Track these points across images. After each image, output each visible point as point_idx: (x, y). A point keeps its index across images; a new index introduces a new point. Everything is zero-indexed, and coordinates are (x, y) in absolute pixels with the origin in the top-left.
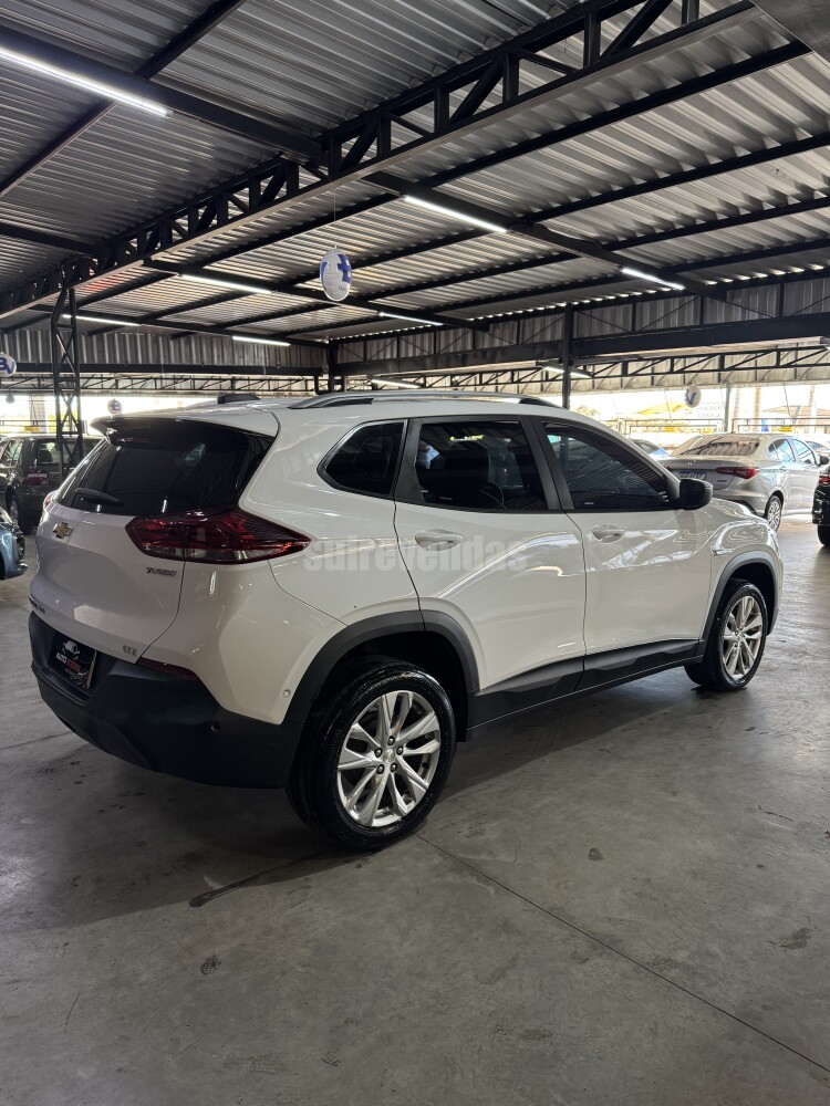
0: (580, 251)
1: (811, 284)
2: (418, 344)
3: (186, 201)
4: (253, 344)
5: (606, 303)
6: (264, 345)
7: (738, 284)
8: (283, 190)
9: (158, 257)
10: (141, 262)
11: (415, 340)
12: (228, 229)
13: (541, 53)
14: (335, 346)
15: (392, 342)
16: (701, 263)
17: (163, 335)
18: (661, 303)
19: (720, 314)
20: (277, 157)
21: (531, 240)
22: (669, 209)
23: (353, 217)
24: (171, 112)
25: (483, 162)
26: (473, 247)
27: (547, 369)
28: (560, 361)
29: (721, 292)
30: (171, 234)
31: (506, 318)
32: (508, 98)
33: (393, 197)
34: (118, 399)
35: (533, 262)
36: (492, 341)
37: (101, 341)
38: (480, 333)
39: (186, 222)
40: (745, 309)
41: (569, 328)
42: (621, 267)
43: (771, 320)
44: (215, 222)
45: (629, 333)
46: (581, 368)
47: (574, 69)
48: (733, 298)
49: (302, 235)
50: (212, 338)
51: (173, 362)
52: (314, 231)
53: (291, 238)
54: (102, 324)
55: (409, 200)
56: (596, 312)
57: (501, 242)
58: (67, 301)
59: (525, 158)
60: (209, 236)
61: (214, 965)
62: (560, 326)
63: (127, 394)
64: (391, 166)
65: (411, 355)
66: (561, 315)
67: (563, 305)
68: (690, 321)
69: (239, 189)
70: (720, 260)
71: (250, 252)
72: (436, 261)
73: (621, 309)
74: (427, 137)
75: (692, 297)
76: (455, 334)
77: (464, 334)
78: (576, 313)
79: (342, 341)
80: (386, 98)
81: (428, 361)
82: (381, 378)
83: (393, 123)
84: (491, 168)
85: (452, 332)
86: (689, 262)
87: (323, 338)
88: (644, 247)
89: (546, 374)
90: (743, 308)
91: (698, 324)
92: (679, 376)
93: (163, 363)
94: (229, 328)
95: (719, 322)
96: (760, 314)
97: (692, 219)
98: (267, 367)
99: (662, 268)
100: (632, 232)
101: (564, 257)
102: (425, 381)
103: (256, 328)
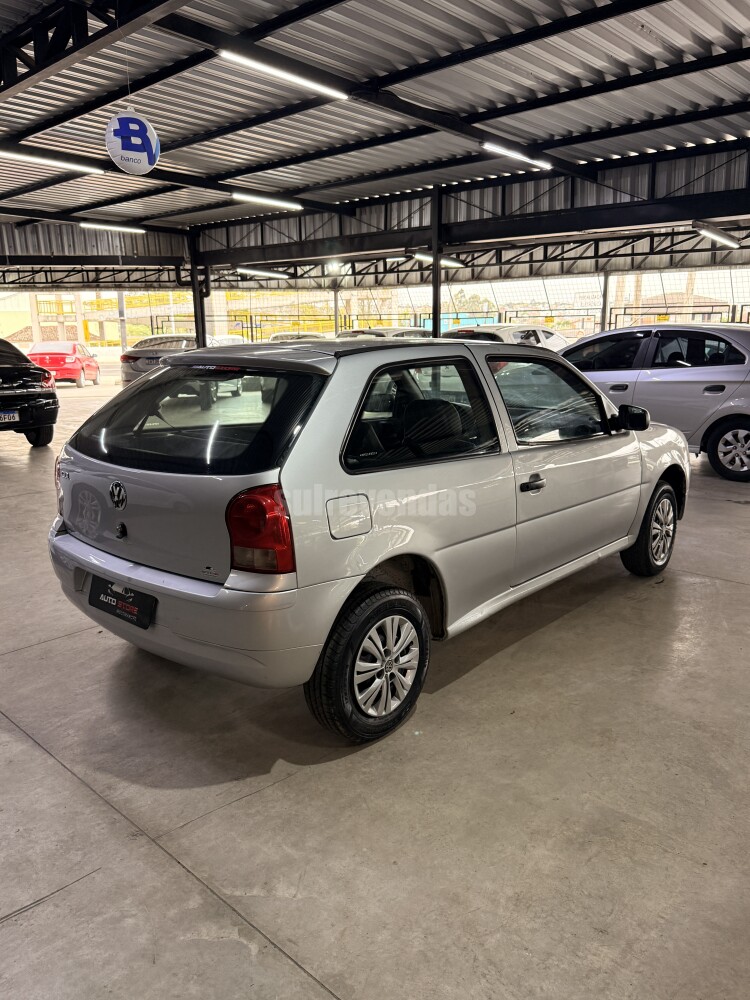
0: (435, 122)
1: (682, 163)
2: (283, 230)
4: (107, 232)
5: (474, 185)
6: (119, 233)
7: (609, 164)
8: (70, 40)
11: (279, 224)
15: (256, 228)
16: (569, 140)
17: (6, 224)
18: (530, 185)
19: (590, 198)
21: (387, 111)
22: (529, 75)
26: (320, 119)
27: (418, 257)
28: (430, 249)
29: (593, 172)
31: (372, 202)
33: (211, 54)
35: (389, 137)
36: (359, 227)
38: (347, 219)
41: (438, 212)
42: (481, 143)
43: (642, 204)
45: (499, 218)
46: (454, 256)
48: (604, 179)
49: (121, 102)
50: (60, 226)
51: (19, 253)
52: (133, 97)
55: (230, 57)
56: (463, 195)
57: (347, 113)
62: (428, 210)
65: (276, 242)
66: (429, 199)
67: (431, 187)
68: (560, 205)
70: (587, 136)
71: (66, 124)
73: (489, 191)
75: (562, 178)
76: (321, 219)
77: (331, 219)
78: (444, 196)
79: (203, 227)
81: (294, 248)
82: (247, 267)
85: (317, 216)
86: (557, 138)
87: (183, 224)
88: (504, 119)
89: (420, 263)
90: (615, 190)
91: (569, 207)
92: (557, 264)
93: (7, 254)
94: (75, 214)
95: (590, 205)
96: (632, 196)
97: (555, 87)
98: (122, 257)
99: (529, 145)
100: (491, 102)
101: (421, 131)
102: (296, 270)
103: (106, 214)
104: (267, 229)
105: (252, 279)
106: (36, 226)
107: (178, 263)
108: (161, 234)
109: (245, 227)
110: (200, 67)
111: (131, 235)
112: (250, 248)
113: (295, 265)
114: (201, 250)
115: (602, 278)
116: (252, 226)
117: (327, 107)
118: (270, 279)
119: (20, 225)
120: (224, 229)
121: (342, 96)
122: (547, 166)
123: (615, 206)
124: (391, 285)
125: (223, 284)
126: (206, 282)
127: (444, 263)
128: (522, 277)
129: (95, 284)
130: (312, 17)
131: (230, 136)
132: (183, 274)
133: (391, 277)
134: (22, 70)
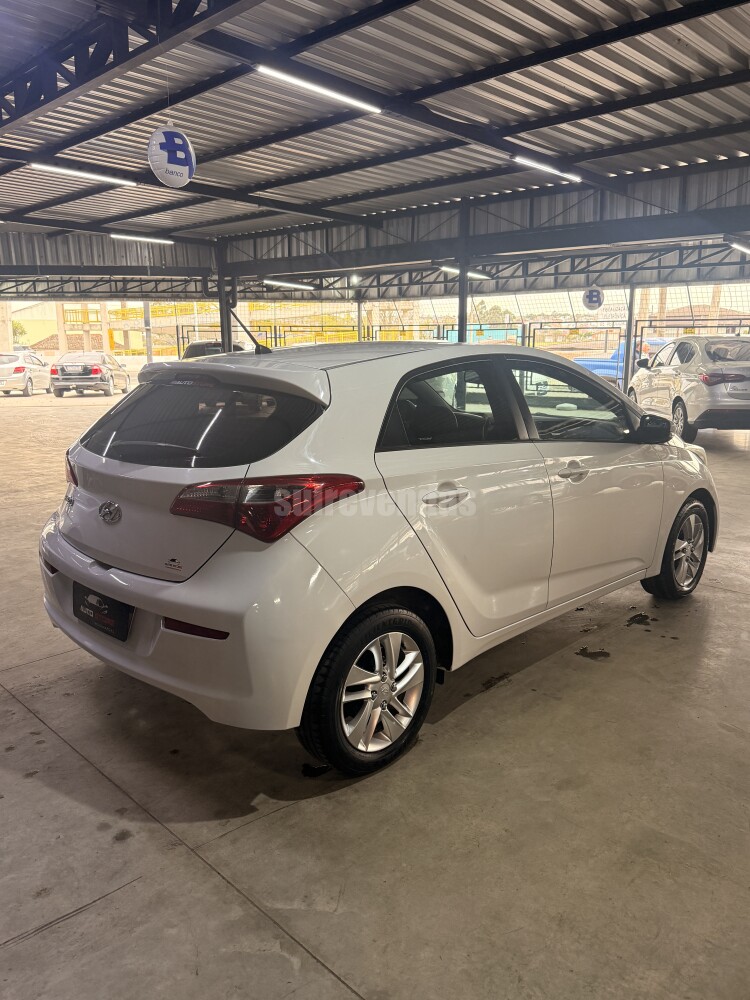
0: (469, 136)
1: (714, 176)
2: (310, 241)
3: (11, 74)
4: (136, 242)
5: (503, 198)
6: (148, 243)
7: (639, 176)
8: (112, 56)
11: (306, 237)
12: (60, 105)
14: (224, 243)
15: (282, 240)
17: (35, 234)
19: (620, 209)
27: (444, 269)
28: (456, 260)
29: (622, 184)
30: (2, 114)
31: (399, 214)
33: (247, 69)
36: (386, 239)
38: (373, 231)
39: (13, 98)
41: (465, 224)
42: (512, 156)
43: (674, 216)
44: (42, 97)
45: (527, 230)
46: (480, 268)
48: (634, 192)
49: (156, 116)
50: (90, 236)
51: (50, 263)
55: (263, 70)
57: (380, 126)
65: (302, 254)
66: (456, 211)
67: (459, 200)
68: (589, 218)
70: (619, 148)
73: (518, 204)
75: (591, 191)
76: (348, 231)
77: (358, 231)
78: (472, 208)
79: (231, 238)
81: (322, 260)
82: (275, 279)
85: (344, 228)
86: (587, 151)
87: (211, 235)
89: (446, 275)
90: (645, 203)
91: (598, 219)
92: (582, 277)
93: (39, 264)
94: (106, 225)
95: (619, 217)
96: (663, 209)
98: (151, 267)
99: (559, 158)
100: (523, 115)
102: (321, 282)
103: (136, 225)
104: (294, 240)
105: (278, 289)
106: (67, 237)
107: (205, 273)
108: (189, 245)
109: (272, 238)
110: (237, 82)
111: (160, 245)
112: (276, 259)
113: (322, 276)
114: (229, 261)
115: (628, 291)
116: (279, 238)
117: (360, 120)
118: (296, 290)
119: (51, 235)
120: (252, 241)
121: (376, 110)
122: (577, 179)
123: (644, 219)
124: (415, 297)
125: (248, 294)
126: (233, 293)
127: (470, 275)
128: (547, 289)
129: (122, 294)
130: (349, 32)
131: (262, 149)
132: (210, 285)
133: (415, 289)
134: (62, 85)
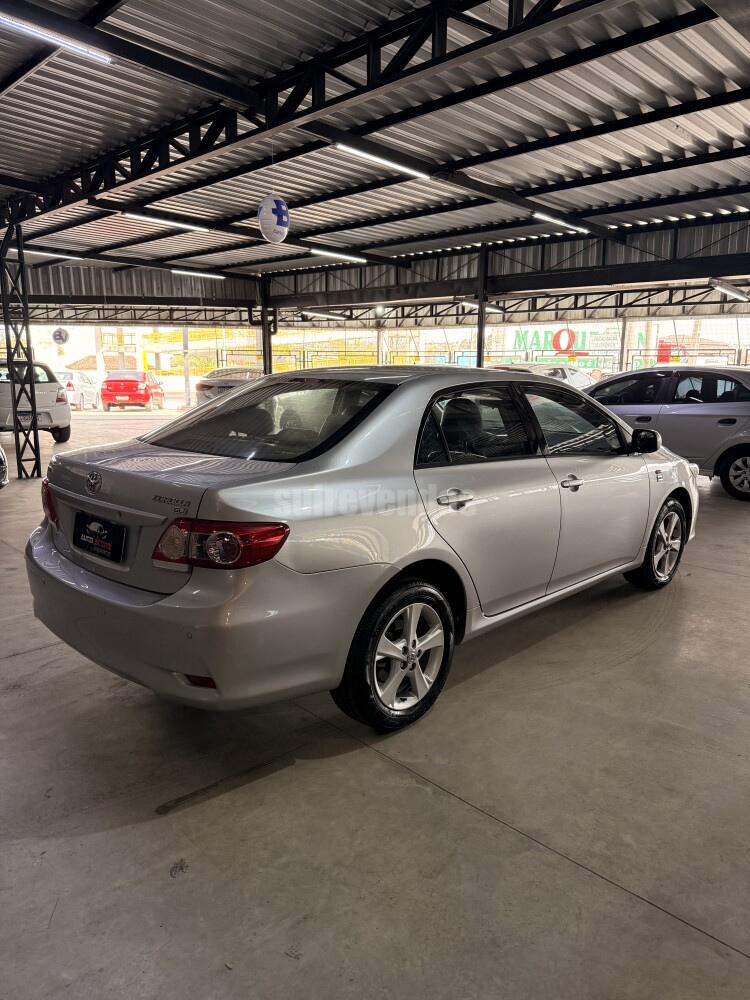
0: (497, 196)
1: (702, 229)
2: (346, 278)
3: (129, 144)
4: (190, 277)
5: (518, 244)
6: (201, 278)
7: (636, 229)
8: (223, 135)
9: (104, 196)
10: (86, 201)
11: (342, 274)
12: (171, 171)
13: (468, 13)
14: (267, 278)
15: (321, 276)
16: (605, 209)
17: (105, 269)
18: (567, 245)
19: (620, 256)
20: (216, 104)
21: (452, 185)
22: (578, 160)
23: (287, 162)
24: (116, 60)
25: (409, 113)
26: (398, 191)
27: (464, 304)
28: (476, 297)
29: (622, 235)
30: (114, 175)
31: (426, 256)
32: (437, 54)
33: (327, 144)
34: (64, 327)
35: (453, 206)
36: (413, 278)
37: (46, 273)
38: (402, 269)
39: (129, 163)
40: (643, 251)
41: (484, 265)
42: (533, 213)
43: (665, 263)
44: (156, 164)
45: (538, 272)
46: (494, 303)
47: (498, 30)
48: (632, 241)
49: (239, 177)
50: (151, 271)
51: (115, 294)
52: (251, 174)
53: (229, 181)
54: (47, 257)
55: (340, 147)
56: (508, 252)
57: (425, 187)
58: (14, 236)
59: (449, 110)
60: (153, 177)
61: (181, 868)
62: (475, 264)
63: (71, 323)
64: (326, 115)
65: (339, 289)
66: (477, 255)
67: (479, 245)
68: (593, 262)
69: (179, 133)
70: (621, 207)
71: (189, 193)
72: (363, 203)
73: (531, 250)
74: (360, 90)
75: (596, 240)
76: (380, 270)
77: (388, 270)
78: (490, 253)
79: (274, 275)
80: (320, 51)
81: (355, 295)
82: (311, 310)
83: (327, 74)
84: (417, 119)
85: (376, 268)
86: (594, 208)
87: (256, 271)
88: (554, 194)
89: (463, 308)
90: (641, 251)
91: (601, 264)
92: (581, 311)
93: (105, 294)
94: (167, 262)
95: (619, 263)
96: (656, 256)
97: (599, 169)
98: (203, 299)
99: (570, 213)
100: (544, 180)
101: (481, 202)
102: (352, 313)
103: (194, 262)
106: (131, 272)
107: (250, 305)
108: (237, 280)
109: (311, 275)
111: (211, 279)
112: (315, 293)
114: (271, 294)
115: (621, 324)
116: (318, 275)
117: (409, 183)
118: (328, 320)
119: (117, 270)
120: (292, 277)
121: (424, 177)
122: (586, 231)
123: (641, 265)
124: (428, 327)
126: (274, 322)
127: (488, 310)
128: (549, 321)
132: (255, 314)
133: (431, 320)
